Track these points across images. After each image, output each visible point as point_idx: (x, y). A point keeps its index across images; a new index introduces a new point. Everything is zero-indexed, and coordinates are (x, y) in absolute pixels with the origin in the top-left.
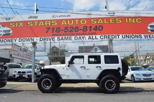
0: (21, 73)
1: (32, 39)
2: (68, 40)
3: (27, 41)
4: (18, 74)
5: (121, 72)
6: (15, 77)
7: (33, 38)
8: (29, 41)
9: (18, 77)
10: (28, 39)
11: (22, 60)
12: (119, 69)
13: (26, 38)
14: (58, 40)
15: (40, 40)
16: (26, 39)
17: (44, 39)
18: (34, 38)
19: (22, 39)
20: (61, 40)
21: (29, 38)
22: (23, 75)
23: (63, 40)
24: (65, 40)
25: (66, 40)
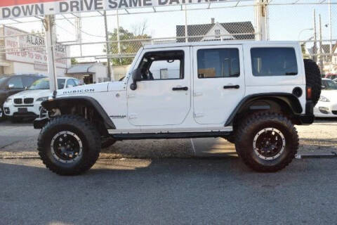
0: (21, 103)
1: (37, 6)
2: (140, 5)
3: (25, 14)
4: (16, 106)
5: (303, 100)
6: (8, 112)
7: (39, 4)
8: (31, 14)
9: (15, 113)
10: (28, 7)
11: (36, 67)
12: (298, 91)
13: (20, 6)
14: (110, 6)
15: (61, 11)
16: (23, 7)
17: (72, 7)
18: (42, 5)
19: (11, 8)
20: (120, 7)
21: (30, 5)
22: (26, 109)
23: (127, 6)
24: (131, 6)
25: (135, 5)
